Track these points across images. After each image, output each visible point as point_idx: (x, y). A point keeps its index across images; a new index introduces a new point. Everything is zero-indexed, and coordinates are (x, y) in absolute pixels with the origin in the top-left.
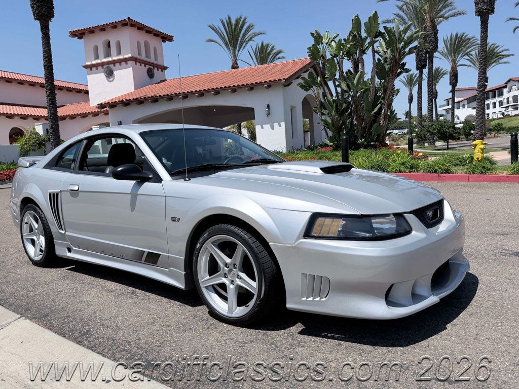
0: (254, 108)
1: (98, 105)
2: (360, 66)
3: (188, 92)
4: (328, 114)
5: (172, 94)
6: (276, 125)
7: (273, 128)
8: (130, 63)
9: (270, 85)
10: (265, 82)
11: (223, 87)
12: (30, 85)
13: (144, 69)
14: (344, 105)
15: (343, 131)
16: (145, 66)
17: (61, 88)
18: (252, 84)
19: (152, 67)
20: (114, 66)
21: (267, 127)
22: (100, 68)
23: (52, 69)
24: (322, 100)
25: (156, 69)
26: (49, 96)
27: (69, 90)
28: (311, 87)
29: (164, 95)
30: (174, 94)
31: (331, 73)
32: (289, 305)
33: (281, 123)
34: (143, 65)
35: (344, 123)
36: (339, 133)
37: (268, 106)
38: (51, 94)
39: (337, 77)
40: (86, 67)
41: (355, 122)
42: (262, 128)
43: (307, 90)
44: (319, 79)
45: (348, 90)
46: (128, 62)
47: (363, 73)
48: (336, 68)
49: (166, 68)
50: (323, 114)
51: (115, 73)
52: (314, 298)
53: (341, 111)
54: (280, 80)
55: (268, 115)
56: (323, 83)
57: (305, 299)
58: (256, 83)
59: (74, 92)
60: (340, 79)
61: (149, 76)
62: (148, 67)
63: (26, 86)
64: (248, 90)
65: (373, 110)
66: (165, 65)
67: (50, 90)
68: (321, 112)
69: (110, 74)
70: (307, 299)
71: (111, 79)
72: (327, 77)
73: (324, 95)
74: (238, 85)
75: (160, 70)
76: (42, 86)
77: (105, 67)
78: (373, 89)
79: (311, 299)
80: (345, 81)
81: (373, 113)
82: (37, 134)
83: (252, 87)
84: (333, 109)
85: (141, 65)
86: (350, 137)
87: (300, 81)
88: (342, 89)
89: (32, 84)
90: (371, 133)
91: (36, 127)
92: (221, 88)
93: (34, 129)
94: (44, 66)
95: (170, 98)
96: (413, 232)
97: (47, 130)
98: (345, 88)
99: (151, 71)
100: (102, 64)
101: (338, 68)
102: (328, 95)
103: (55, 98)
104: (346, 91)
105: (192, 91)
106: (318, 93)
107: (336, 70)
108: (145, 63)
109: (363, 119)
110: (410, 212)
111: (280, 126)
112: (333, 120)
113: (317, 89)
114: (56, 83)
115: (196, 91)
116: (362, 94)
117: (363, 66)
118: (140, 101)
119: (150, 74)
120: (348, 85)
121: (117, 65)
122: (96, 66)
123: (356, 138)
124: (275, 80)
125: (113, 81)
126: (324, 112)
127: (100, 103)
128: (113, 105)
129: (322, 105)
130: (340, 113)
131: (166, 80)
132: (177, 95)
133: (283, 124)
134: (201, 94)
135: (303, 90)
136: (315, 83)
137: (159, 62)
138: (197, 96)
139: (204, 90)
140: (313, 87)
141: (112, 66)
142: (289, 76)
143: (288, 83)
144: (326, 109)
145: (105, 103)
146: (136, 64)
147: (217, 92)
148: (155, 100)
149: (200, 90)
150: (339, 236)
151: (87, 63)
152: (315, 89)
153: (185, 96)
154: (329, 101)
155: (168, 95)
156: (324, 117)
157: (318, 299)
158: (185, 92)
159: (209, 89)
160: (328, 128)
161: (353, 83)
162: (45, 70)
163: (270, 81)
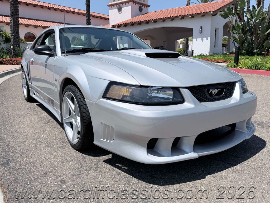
0: (192, 29)
1: (112, 26)
2: (262, 4)
3: (157, 19)
4: (237, 33)
5: (148, 20)
6: (205, 39)
7: (203, 41)
8: (130, 3)
9: (203, 15)
10: (201, 13)
11: (176, 16)
12: (78, 14)
13: (137, 7)
14: (248, 28)
15: (245, 44)
16: (138, 5)
17: (94, 16)
18: (193, 14)
19: (142, 6)
20: (123, 5)
21: (199, 40)
22: (115, 6)
23: (90, 6)
24: (234, 24)
25: (144, 6)
26: (87, 20)
27: (97, 17)
28: (228, 16)
29: (144, 21)
30: (149, 20)
31: (241, 8)
32: (95, 142)
33: (208, 38)
34: (137, 4)
35: (246, 39)
36: (242, 45)
37: (201, 28)
38: (88, 19)
39: (245, 10)
40: (109, 6)
41: (254, 39)
42: (196, 40)
43: (225, 18)
44: (234, 12)
45: (251, 18)
46: (129, 3)
47: (262, 8)
48: (245, 4)
49: (149, 6)
50: (234, 33)
51: (123, 9)
52: (107, 140)
53: (245, 31)
54: (210, 12)
55: (201, 33)
56: (235, 14)
57: (102, 139)
58: (195, 14)
59: (99, 18)
60: (247, 11)
61: (139, 10)
62: (139, 5)
63: (76, 14)
64: (190, 18)
65: (266, 32)
66: (149, 5)
67: (88, 17)
68: (233, 32)
69: (120, 9)
70: (103, 140)
71: (120, 12)
72: (238, 10)
73: (236, 21)
74: (185, 15)
75: (146, 7)
76: (84, 15)
77: (118, 5)
78: (268, 18)
79: (105, 140)
80: (250, 12)
81: (266, 33)
82: (82, 40)
83: (193, 16)
84: (240, 30)
85: (136, 5)
86: (249, 48)
87: (222, 13)
88: (247, 18)
89: (79, 14)
90: (263, 47)
91: (81, 36)
92: (175, 16)
93: (80, 37)
94: (86, 4)
95: (147, 22)
96: (185, 103)
97: (86, 38)
98: (249, 17)
99: (141, 8)
100: (116, 4)
101: (246, 4)
102: (238, 21)
103: (90, 21)
104: (250, 19)
105: (159, 19)
106: (232, 20)
107: (245, 6)
108: (138, 3)
109: (259, 37)
110: (186, 88)
111: (207, 39)
112: (239, 37)
113: (231, 18)
114: (91, 14)
115: (161, 18)
116: (260, 21)
117: (263, 3)
118: (132, 24)
119: (140, 9)
120: (251, 15)
121: (124, 4)
122: (114, 5)
123: (253, 48)
124: (207, 12)
125: (121, 13)
126: (234, 32)
127: (113, 25)
128: (119, 26)
129: (234, 28)
130: (245, 33)
131: (148, 13)
132: (151, 21)
133: (209, 38)
134: (164, 20)
135: (222, 18)
136: (231, 14)
137: (146, 3)
138: (162, 21)
139: (166, 18)
140: (229, 16)
141: (121, 5)
142: (216, 9)
143: (214, 14)
144: (235, 30)
145: (115, 25)
146: (133, 4)
147: (173, 19)
148: (140, 23)
149: (163, 18)
150: (122, 100)
151: (110, 4)
152: (230, 17)
153: (155, 21)
154: (238, 25)
155: (146, 20)
156: (234, 35)
157: (109, 141)
158: (156, 19)
159: (168, 17)
160: (236, 42)
161: (255, 14)
162: (86, 6)
163: (204, 12)
